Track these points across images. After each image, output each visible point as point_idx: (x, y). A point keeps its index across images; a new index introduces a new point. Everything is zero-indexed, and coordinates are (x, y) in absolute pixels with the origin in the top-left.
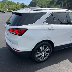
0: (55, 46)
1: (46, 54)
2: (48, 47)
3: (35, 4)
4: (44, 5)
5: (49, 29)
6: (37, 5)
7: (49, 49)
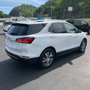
0: (56, 52)
1: (51, 60)
2: (51, 53)
3: (17, 13)
4: (29, 14)
5: (51, 37)
6: (20, 14)
7: (52, 55)
